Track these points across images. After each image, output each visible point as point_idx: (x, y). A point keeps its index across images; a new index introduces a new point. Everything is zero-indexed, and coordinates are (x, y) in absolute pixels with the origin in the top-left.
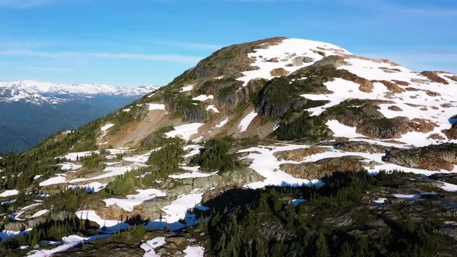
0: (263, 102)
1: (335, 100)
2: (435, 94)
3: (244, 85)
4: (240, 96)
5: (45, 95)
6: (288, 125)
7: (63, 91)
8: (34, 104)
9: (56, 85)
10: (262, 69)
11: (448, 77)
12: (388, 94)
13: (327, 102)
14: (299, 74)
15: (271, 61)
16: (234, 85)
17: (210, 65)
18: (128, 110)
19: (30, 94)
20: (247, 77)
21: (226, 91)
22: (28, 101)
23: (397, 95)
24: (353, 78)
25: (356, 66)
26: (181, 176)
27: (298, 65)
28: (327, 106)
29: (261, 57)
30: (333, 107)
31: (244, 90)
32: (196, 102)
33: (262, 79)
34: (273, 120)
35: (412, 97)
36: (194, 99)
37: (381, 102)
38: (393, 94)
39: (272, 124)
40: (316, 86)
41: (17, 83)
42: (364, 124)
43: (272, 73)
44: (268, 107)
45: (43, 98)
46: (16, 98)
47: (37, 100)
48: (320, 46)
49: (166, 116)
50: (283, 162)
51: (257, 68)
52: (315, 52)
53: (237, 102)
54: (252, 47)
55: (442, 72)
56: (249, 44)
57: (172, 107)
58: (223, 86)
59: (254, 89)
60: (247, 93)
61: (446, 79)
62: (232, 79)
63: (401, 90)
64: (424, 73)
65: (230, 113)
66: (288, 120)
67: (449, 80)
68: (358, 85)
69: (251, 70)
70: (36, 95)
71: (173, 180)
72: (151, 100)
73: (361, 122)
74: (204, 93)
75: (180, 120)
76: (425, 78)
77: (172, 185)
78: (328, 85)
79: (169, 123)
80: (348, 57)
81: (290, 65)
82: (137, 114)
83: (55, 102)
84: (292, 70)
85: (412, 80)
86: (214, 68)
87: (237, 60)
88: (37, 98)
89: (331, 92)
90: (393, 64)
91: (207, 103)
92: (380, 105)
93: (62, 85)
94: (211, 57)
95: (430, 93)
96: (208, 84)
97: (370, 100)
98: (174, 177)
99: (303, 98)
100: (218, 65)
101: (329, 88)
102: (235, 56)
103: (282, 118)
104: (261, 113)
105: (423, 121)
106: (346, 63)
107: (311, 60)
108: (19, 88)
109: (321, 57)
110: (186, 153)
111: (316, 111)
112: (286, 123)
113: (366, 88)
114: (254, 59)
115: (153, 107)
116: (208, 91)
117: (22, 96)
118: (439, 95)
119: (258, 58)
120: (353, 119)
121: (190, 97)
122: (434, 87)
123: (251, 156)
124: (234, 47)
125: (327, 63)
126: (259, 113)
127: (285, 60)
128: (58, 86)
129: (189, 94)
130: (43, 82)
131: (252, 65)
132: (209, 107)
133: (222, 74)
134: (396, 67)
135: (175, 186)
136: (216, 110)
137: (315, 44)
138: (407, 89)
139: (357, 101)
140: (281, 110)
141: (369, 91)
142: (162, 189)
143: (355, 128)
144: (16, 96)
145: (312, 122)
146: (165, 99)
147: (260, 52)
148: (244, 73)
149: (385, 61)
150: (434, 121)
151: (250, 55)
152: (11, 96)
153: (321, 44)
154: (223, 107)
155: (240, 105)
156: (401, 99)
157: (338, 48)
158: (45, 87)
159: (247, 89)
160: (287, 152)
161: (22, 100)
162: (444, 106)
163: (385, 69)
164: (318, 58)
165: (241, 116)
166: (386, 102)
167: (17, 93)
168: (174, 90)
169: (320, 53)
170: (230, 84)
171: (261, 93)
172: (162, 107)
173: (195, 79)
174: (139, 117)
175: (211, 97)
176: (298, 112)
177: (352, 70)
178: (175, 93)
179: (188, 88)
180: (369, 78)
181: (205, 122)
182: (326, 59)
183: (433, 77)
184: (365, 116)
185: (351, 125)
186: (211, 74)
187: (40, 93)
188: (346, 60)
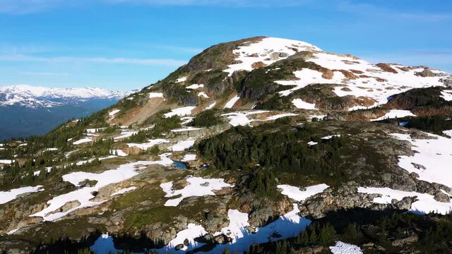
0: (244, 88)
1: (301, 85)
2: (383, 80)
3: (229, 75)
4: (226, 85)
5: (39, 99)
6: (263, 104)
7: (56, 95)
8: (29, 108)
9: (49, 89)
10: (245, 62)
11: (399, 68)
12: (345, 80)
13: (295, 86)
14: (274, 66)
15: (252, 56)
16: (220, 76)
17: (201, 60)
18: (132, 98)
19: (24, 98)
20: (231, 69)
21: (215, 81)
22: (23, 105)
23: (351, 81)
24: (317, 68)
25: (322, 59)
26: (180, 130)
27: (274, 59)
28: (295, 89)
29: (243, 53)
30: (299, 90)
31: (229, 79)
32: (189, 89)
33: (244, 71)
34: (252, 101)
35: (364, 83)
36: (187, 88)
37: (336, 85)
38: (348, 80)
39: (250, 105)
40: (287, 74)
41: (11, 88)
42: (321, 101)
43: (252, 65)
44: (248, 92)
45: (38, 102)
46: (11, 102)
47: (32, 104)
48: (295, 44)
49: (164, 102)
50: (253, 120)
51: (241, 62)
52: (289, 48)
53: (223, 89)
54: (237, 45)
55: (394, 64)
56: (234, 42)
57: (169, 94)
58: (212, 77)
59: (237, 79)
60: (232, 82)
61: (396, 69)
62: (219, 71)
63: (356, 77)
64: (379, 65)
65: (217, 98)
66: (263, 100)
67: (399, 70)
68: (321, 74)
69: (235, 63)
70: (30, 99)
71: (174, 133)
72: (151, 91)
73: (319, 100)
74: (196, 83)
75: (176, 105)
76: (379, 69)
77: (174, 135)
78: (297, 73)
79: (167, 107)
80: (317, 52)
81: (268, 59)
82: (140, 101)
83: (50, 106)
84: (269, 63)
85: (368, 70)
86: (205, 62)
87: (224, 56)
88: (32, 101)
89: (298, 79)
90: (355, 58)
91: (198, 91)
92: (336, 88)
93: (55, 89)
94: (201, 54)
95: (379, 80)
96: (199, 75)
97: (328, 84)
98: (175, 131)
99: (276, 84)
100: (208, 61)
101: (297, 76)
102: (222, 52)
103: (258, 100)
104: (243, 97)
105: (366, 98)
106: (314, 57)
107: (285, 55)
108: (13, 92)
109: (294, 53)
110: (182, 121)
111: (286, 93)
112: (262, 102)
113: (327, 76)
114: (238, 55)
115: (152, 95)
116: (199, 81)
117: (16, 99)
118: (386, 81)
119: (241, 54)
120: (313, 98)
121: (184, 86)
122: (384, 75)
123: (230, 117)
124: (222, 45)
125: (298, 57)
126: (241, 97)
127: (264, 55)
128: (52, 90)
129: (183, 84)
130: (37, 86)
131: (236, 59)
132: (201, 94)
133: (210, 67)
134: (356, 61)
135: (176, 136)
136: (206, 96)
137: (290, 42)
138: (361, 76)
139: (319, 85)
140: (258, 93)
141: (330, 78)
142: (167, 139)
143: (314, 104)
144: (11, 100)
145: (281, 101)
146: (163, 88)
147: (243, 49)
148: (229, 66)
149: (348, 56)
150: (375, 98)
151: (235, 51)
152: (6, 100)
153: (296, 42)
154: (212, 93)
155: (226, 91)
156: (354, 84)
157: (310, 45)
158: (39, 91)
159: (231, 79)
160: (256, 115)
161: (16, 103)
162: (388, 88)
163: (346, 62)
164: (292, 53)
165: (227, 99)
166: (341, 85)
167: (12, 97)
168: (170, 81)
169: (294, 49)
170: (217, 75)
171: (243, 82)
172: (160, 95)
173: (188, 72)
174: (141, 103)
175: (202, 86)
176: (271, 93)
177: (317, 62)
178: (171, 83)
179: (182, 79)
180: (331, 68)
181: (197, 105)
182: (298, 54)
183: (385, 68)
184: (322, 96)
185: (312, 103)
186: (202, 68)
187: (33, 97)
188: (314, 54)
